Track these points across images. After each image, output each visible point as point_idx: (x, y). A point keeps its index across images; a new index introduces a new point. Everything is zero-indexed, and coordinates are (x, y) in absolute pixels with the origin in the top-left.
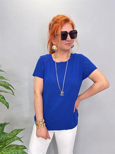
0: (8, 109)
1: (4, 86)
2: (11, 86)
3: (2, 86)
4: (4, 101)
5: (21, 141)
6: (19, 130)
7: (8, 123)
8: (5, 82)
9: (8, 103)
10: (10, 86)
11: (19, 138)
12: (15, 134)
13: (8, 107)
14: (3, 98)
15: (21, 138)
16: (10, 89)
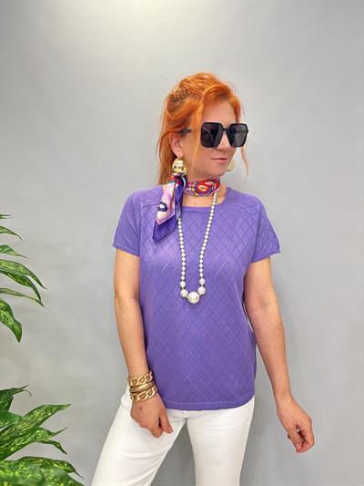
0: (19, 341)
1: (14, 276)
2: (34, 277)
3: (6, 274)
4: (8, 316)
5: (60, 448)
6: (51, 407)
8: (17, 265)
9: (19, 324)
10: (29, 277)
11: (50, 433)
12: (40, 419)
13: (19, 337)
14: (8, 308)
15: (56, 434)
16: (31, 285)
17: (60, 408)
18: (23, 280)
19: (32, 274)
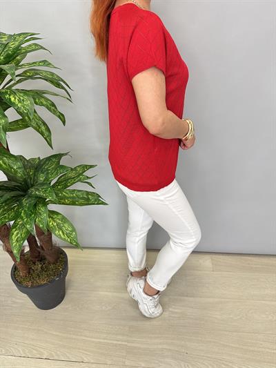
1: (52, 82)
2: (64, 82)
3: (46, 80)
4: (55, 109)
5: (91, 185)
6: (86, 166)
7: (66, 154)
8: (52, 74)
9: (63, 115)
10: (62, 83)
11: (88, 177)
12: (81, 172)
13: (64, 123)
14: (53, 105)
15: (90, 178)
16: (63, 88)
17: (91, 166)
18: (58, 86)
19: (63, 81)
